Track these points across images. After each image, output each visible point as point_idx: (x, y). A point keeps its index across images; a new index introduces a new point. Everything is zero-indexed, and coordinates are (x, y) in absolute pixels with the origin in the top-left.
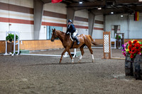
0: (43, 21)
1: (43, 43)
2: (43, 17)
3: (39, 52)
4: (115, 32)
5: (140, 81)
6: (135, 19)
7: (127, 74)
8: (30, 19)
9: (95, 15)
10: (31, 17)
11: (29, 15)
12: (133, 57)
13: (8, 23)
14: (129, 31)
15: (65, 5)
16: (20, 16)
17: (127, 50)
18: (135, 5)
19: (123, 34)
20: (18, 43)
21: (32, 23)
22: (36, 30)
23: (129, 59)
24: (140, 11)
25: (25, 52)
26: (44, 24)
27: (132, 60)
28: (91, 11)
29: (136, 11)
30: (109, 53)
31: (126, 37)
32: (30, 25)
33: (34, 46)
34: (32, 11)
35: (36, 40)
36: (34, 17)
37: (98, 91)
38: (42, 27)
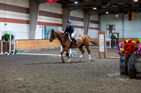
0: (38, 20)
1: (38, 43)
2: (39, 17)
3: (35, 51)
4: (110, 32)
5: (135, 80)
6: (130, 19)
7: (122, 74)
8: (25, 19)
9: (90, 15)
10: (26, 17)
11: (25, 15)
12: (128, 57)
13: (4, 23)
14: (123, 30)
15: (60, 5)
16: (16, 16)
17: (122, 49)
18: (130, 5)
19: (118, 34)
20: (14, 43)
21: (28, 22)
22: (32, 30)
23: (124, 58)
24: (135, 11)
25: (21, 51)
26: (40, 23)
27: (127, 59)
28: (86, 10)
29: (131, 11)
30: (104, 53)
31: (121, 36)
32: (26, 25)
33: (29, 46)
34: (27, 11)
35: (32, 39)
36: (30, 17)
37: (93, 89)
38: (38, 26)
